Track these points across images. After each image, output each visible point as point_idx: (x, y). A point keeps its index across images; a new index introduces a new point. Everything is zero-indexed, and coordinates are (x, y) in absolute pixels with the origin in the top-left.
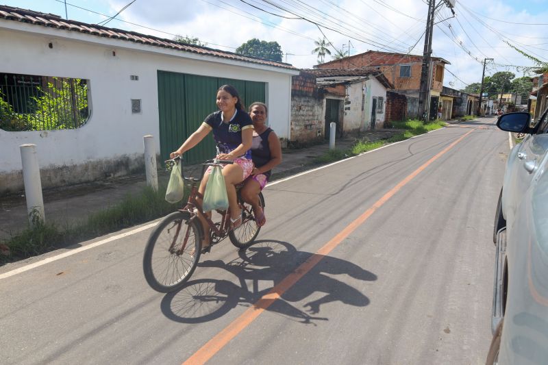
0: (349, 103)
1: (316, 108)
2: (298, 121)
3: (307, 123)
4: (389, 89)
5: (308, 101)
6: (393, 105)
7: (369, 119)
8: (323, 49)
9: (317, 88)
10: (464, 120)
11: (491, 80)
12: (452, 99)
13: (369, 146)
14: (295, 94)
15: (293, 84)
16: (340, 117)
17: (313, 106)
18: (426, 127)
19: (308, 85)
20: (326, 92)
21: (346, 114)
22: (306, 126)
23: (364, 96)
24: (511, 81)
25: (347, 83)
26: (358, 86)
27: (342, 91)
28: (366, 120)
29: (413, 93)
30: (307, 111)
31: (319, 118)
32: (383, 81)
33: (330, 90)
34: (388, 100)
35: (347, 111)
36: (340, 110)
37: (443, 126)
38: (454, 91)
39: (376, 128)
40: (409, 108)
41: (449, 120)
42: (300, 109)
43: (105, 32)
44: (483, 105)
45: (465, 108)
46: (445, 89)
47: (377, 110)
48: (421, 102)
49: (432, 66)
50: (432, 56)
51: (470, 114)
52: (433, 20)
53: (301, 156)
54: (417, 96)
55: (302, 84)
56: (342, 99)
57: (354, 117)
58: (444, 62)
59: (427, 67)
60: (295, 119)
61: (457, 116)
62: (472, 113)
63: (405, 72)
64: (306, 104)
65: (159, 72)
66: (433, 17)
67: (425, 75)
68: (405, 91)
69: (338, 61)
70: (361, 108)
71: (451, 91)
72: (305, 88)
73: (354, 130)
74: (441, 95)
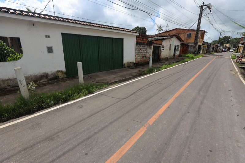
0: (164, 47)
1: (148, 49)
2: (139, 55)
3: (144, 55)
4: (181, 42)
5: (144, 47)
6: (183, 48)
7: (172, 53)
8: (160, 29)
9: (148, 41)
10: (211, 54)
11: (222, 39)
12: (207, 46)
13: (169, 65)
14: (137, 43)
15: (137, 39)
16: (159, 53)
17: (147, 49)
18: (195, 57)
20: (153, 42)
22: (143, 57)
23: (171, 45)
24: (230, 39)
25: (163, 39)
26: (168, 41)
27: (161, 43)
29: (192, 44)
30: (144, 50)
31: (149, 54)
32: (179, 39)
33: (155, 42)
34: (181, 46)
35: (163, 51)
36: (159, 50)
37: (202, 56)
38: (208, 43)
39: (175, 57)
40: (189, 49)
41: (205, 53)
42: (140, 50)
44: (218, 48)
45: (211, 49)
46: (204, 42)
47: (176, 50)
48: (194, 47)
49: (200, 34)
50: (200, 29)
51: (213, 51)
55: (141, 39)
56: (160, 45)
57: (165, 53)
58: (205, 32)
59: (198, 34)
60: (138, 54)
61: (208, 52)
62: (214, 51)
63: (189, 36)
64: (143, 47)
65: (62, 34)
66: (202, 13)
67: (197, 37)
68: (189, 43)
70: (169, 49)
71: (206, 43)
72: (143, 41)
73: (165, 58)
74: (203, 44)
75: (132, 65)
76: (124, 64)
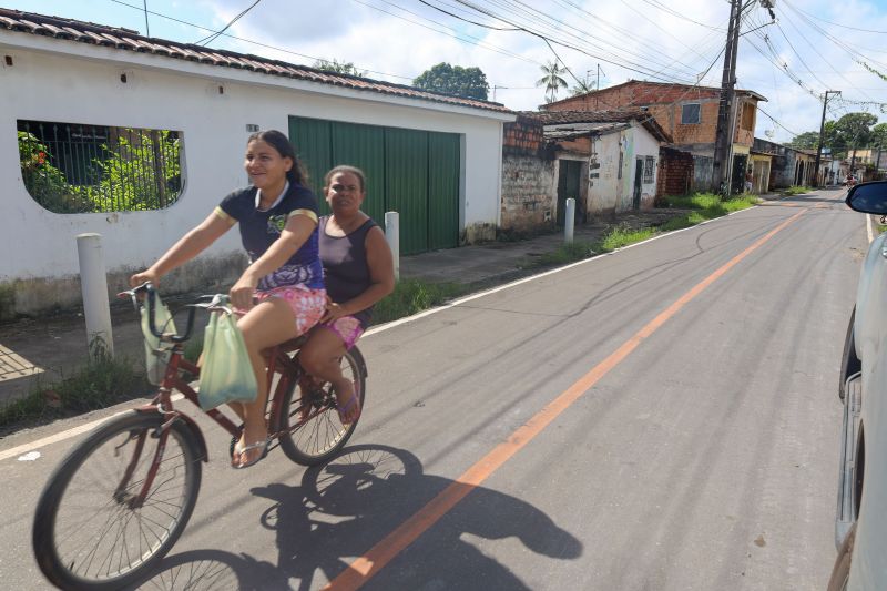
0: (597, 166)
1: (543, 175)
2: (513, 196)
3: (528, 199)
4: (663, 144)
5: (530, 164)
6: (670, 169)
7: (629, 192)
8: (554, 78)
9: (544, 142)
10: (790, 194)
11: (837, 127)
12: (769, 159)
13: (630, 237)
14: (509, 152)
15: (505, 136)
16: (582, 190)
17: (538, 173)
18: (726, 205)
19: (531, 137)
20: (560, 149)
21: (592, 185)
22: (526, 204)
23: (621, 154)
24: (871, 128)
25: (595, 134)
26: (612, 139)
27: (586, 148)
28: (624, 195)
29: (705, 150)
30: (528, 179)
31: (548, 191)
32: (654, 130)
33: (566, 145)
34: (662, 161)
35: (594, 180)
36: (582, 178)
37: (753, 203)
38: (773, 146)
39: (641, 207)
40: (697, 174)
41: (764, 193)
42: (517, 176)
43: (207, 55)
44: (822, 168)
45: (791, 174)
46: (758, 142)
47: (643, 178)
48: (717, 165)
49: (736, 104)
50: (735, 87)
51: (800, 184)
52: (738, 27)
53: (518, 253)
54: (710, 154)
55: (521, 135)
56: (586, 159)
57: (605, 189)
58: (757, 98)
59: (728, 107)
60: (509, 193)
61: (778, 187)
62: (804, 182)
63: (691, 115)
64: (526, 168)
65: (290, 118)
66: (738, 23)
67: (724, 119)
68: (691, 147)
69: (580, 98)
70: (616, 175)
71: (768, 145)
72: (525, 143)
73: (605, 210)
74: (751, 153)
75: (490, 236)
76: (465, 233)
